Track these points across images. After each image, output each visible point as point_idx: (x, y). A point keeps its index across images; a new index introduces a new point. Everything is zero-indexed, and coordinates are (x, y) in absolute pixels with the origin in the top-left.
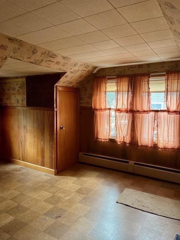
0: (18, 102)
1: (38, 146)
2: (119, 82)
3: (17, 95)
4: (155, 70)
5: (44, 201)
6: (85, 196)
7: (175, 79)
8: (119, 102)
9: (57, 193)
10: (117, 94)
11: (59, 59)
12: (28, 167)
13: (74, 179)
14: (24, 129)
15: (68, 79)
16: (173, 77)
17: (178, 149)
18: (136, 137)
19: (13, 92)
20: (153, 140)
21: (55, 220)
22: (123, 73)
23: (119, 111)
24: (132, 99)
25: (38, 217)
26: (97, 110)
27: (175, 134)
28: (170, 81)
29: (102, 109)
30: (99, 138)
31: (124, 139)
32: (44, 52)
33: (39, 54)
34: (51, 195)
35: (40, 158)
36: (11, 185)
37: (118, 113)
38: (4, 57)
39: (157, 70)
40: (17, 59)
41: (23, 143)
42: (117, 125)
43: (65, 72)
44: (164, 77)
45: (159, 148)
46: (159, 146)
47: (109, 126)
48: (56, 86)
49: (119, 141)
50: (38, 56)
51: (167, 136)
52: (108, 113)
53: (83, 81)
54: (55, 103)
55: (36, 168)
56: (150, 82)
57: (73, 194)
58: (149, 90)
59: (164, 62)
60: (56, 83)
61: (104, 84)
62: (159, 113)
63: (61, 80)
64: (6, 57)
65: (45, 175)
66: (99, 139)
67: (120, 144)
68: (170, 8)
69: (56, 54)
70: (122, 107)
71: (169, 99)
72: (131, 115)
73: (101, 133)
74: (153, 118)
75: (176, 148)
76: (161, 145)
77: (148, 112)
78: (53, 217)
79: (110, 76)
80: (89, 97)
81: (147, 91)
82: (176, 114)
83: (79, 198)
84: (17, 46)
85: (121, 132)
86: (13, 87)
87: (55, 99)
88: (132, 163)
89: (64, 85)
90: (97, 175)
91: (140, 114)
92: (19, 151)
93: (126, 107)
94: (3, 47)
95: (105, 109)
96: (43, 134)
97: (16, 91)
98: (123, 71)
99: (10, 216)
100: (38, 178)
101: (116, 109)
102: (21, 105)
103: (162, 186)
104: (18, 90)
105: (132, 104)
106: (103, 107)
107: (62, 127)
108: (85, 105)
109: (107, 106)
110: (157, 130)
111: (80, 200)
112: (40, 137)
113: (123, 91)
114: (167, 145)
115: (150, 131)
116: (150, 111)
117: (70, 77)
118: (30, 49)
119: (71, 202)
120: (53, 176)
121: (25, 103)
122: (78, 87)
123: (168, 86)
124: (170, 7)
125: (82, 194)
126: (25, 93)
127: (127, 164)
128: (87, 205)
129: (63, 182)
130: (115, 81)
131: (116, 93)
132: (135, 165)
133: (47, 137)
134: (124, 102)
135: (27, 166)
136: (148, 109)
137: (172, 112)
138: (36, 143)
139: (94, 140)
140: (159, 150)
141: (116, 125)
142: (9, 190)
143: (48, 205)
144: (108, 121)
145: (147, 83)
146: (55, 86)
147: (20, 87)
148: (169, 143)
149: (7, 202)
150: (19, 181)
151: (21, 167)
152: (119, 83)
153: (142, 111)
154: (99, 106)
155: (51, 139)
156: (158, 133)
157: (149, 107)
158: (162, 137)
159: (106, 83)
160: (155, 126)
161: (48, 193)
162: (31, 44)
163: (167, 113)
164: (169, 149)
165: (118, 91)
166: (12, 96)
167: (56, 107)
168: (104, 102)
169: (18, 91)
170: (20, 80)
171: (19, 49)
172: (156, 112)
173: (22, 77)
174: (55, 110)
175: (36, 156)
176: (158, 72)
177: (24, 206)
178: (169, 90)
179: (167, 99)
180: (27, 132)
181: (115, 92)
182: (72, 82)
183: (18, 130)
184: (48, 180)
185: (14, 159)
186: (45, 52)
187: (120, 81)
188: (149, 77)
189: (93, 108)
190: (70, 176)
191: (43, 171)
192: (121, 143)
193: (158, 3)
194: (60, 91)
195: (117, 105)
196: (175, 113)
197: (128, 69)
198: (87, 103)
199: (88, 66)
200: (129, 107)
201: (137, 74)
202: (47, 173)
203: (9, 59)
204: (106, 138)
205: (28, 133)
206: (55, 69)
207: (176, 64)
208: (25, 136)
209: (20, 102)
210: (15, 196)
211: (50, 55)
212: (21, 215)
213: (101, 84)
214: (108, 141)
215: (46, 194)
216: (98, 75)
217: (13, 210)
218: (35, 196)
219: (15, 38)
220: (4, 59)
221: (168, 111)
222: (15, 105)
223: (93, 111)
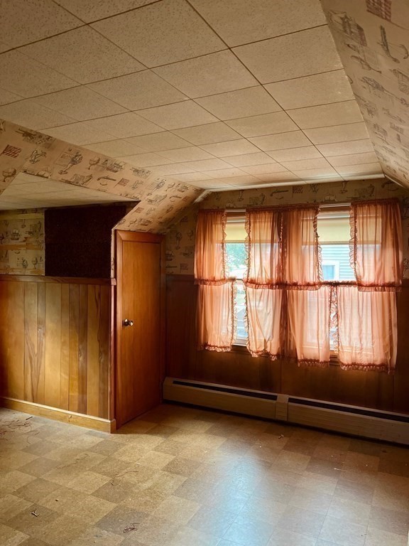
0: (25, 267)
1: (71, 366)
2: (252, 221)
3: (23, 251)
4: (327, 198)
5: (92, 494)
6: (186, 478)
7: (370, 217)
8: (252, 265)
9: (120, 474)
10: (248, 247)
11: (127, 174)
12: (46, 416)
13: (156, 440)
14: (38, 328)
15: (142, 215)
16: (365, 211)
17: (382, 365)
18: (292, 340)
19: (14, 242)
20: (328, 346)
21: (123, 538)
22: (259, 203)
23: (254, 283)
24: (280, 257)
25: (82, 532)
26: (204, 281)
27: (376, 334)
28: (361, 221)
29: (216, 279)
30: (209, 343)
31: (266, 346)
32: (96, 159)
33: (85, 163)
34: (107, 479)
35: (75, 394)
36: (9, 459)
37: (252, 287)
38: (11, 171)
39: (332, 198)
40: (38, 175)
41: (35, 359)
42: (249, 315)
43: (135, 202)
44: (348, 212)
45: (343, 364)
46: (341, 360)
47: (233, 318)
48: (116, 231)
49: (254, 349)
50: (81, 169)
51: (358, 337)
52: (230, 288)
53: (174, 218)
54: (113, 267)
55: (65, 417)
56: (318, 222)
57: (156, 476)
58: (317, 240)
59: (346, 182)
60: (116, 223)
61: (219, 226)
62: (340, 288)
63: (126, 217)
64: (15, 171)
65: (89, 433)
66: (210, 346)
67: (257, 356)
68: (371, 88)
69: (121, 165)
70: (260, 276)
71: (359, 259)
72: (278, 292)
73: (214, 332)
74: (328, 299)
75: (378, 363)
76: (346, 358)
77: (317, 286)
78: (119, 529)
79: (233, 208)
80: (185, 254)
81: (312, 240)
82: (376, 290)
83: (172, 483)
84: (39, 149)
85: (257, 329)
86: (14, 231)
87: (112, 260)
88: (283, 398)
89: (133, 228)
90: (207, 428)
91: (299, 291)
92: (25, 378)
93: (269, 275)
94: (10, 151)
95: (224, 280)
96: (83, 338)
97: (19, 240)
98: (261, 200)
99: (17, 531)
100: (74, 441)
101: (248, 279)
102: (32, 272)
103: (351, 450)
104: (26, 238)
105: (281, 269)
106: (218, 276)
107: (126, 321)
108: (177, 271)
109: (227, 274)
110: (337, 325)
111: (175, 488)
112: (77, 344)
113: (260, 242)
114: (358, 357)
115: (322, 327)
116: (321, 284)
117: (145, 211)
118: (67, 155)
119: (154, 493)
120: (108, 434)
121: (42, 267)
122: (162, 232)
123: (356, 231)
124: (372, 86)
125: (178, 473)
126: (44, 245)
127: (275, 402)
128: (193, 500)
129: (133, 448)
130: (243, 219)
131: (246, 246)
132: (290, 404)
133: (93, 343)
134: (264, 265)
135: (43, 414)
136: (317, 281)
137: (366, 286)
138: (67, 359)
139: (199, 349)
140: (343, 368)
141: (247, 315)
142: (7, 472)
143: (104, 504)
144: (230, 306)
145: (312, 224)
146: (113, 230)
147: (30, 233)
148: (363, 352)
149: (5, 499)
150: (28, 450)
151: (28, 415)
152: (252, 225)
153: (304, 284)
154: (209, 274)
155: (102, 350)
156: (340, 333)
157: (317, 274)
158: (348, 339)
159: (223, 224)
160: (332, 317)
161: (99, 476)
162: (70, 145)
163: (356, 288)
164: (364, 366)
165: (250, 242)
166: (10, 251)
167: (115, 277)
168: (219, 266)
169: (24, 241)
170: (33, 216)
171: (44, 154)
172: (334, 286)
173: (36, 210)
174: (113, 283)
175: (66, 389)
176: (333, 202)
177: (47, 507)
178: (358, 239)
179: (355, 259)
180: (44, 334)
181: (245, 242)
182: (149, 222)
183: (23, 330)
184: (98, 445)
185: (12, 397)
186: (99, 160)
187: (255, 219)
188: (317, 213)
189: (196, 277)
190: (146, 433)
191: (82, 425)
192: (260, 355)
193: (346, 77)
194: (123, 241)
195: (248, 272)
196: (373, 288)
197: (272, 195)
198: (182, 265)
199: (186, 188)
200: (275, 277)
201: (291, 206)
202: (94, 428)
203: (20, 175)
204: (226, 344)
205: (48, 336)
206: (117, 195)
207: (371, 186)
208: (40, 345)
209: (31, 266)
210: (24, 484)
211: (108, 165)
212: (43, 529)
213: (214, 226)
214: (229, 350)
215: (96, 478)
216: (206, 207)
217: (24, 518)
218: (70, 485)
219: (37, 133)
220: (9, 176)
221: (359, 285)
222: (19, 273)
223: (195, 284)
